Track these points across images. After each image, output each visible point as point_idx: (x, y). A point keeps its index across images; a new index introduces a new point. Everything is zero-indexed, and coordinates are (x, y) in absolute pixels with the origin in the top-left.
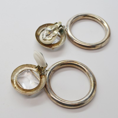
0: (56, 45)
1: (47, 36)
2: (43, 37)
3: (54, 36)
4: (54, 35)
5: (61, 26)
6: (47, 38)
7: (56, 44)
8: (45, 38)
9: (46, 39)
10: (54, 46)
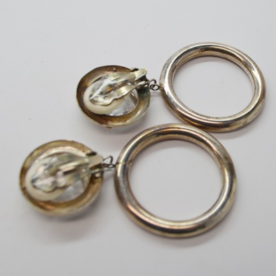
0: (118, 121)
1: (101, 93)
2: (91, 96)
3: (116, 99)
4: (118, 97)
5: (143, 78)
6: (101, 99)
7: (118, 117)
8: (95, 99)
9: (96, 102)
10: (112, 121)
